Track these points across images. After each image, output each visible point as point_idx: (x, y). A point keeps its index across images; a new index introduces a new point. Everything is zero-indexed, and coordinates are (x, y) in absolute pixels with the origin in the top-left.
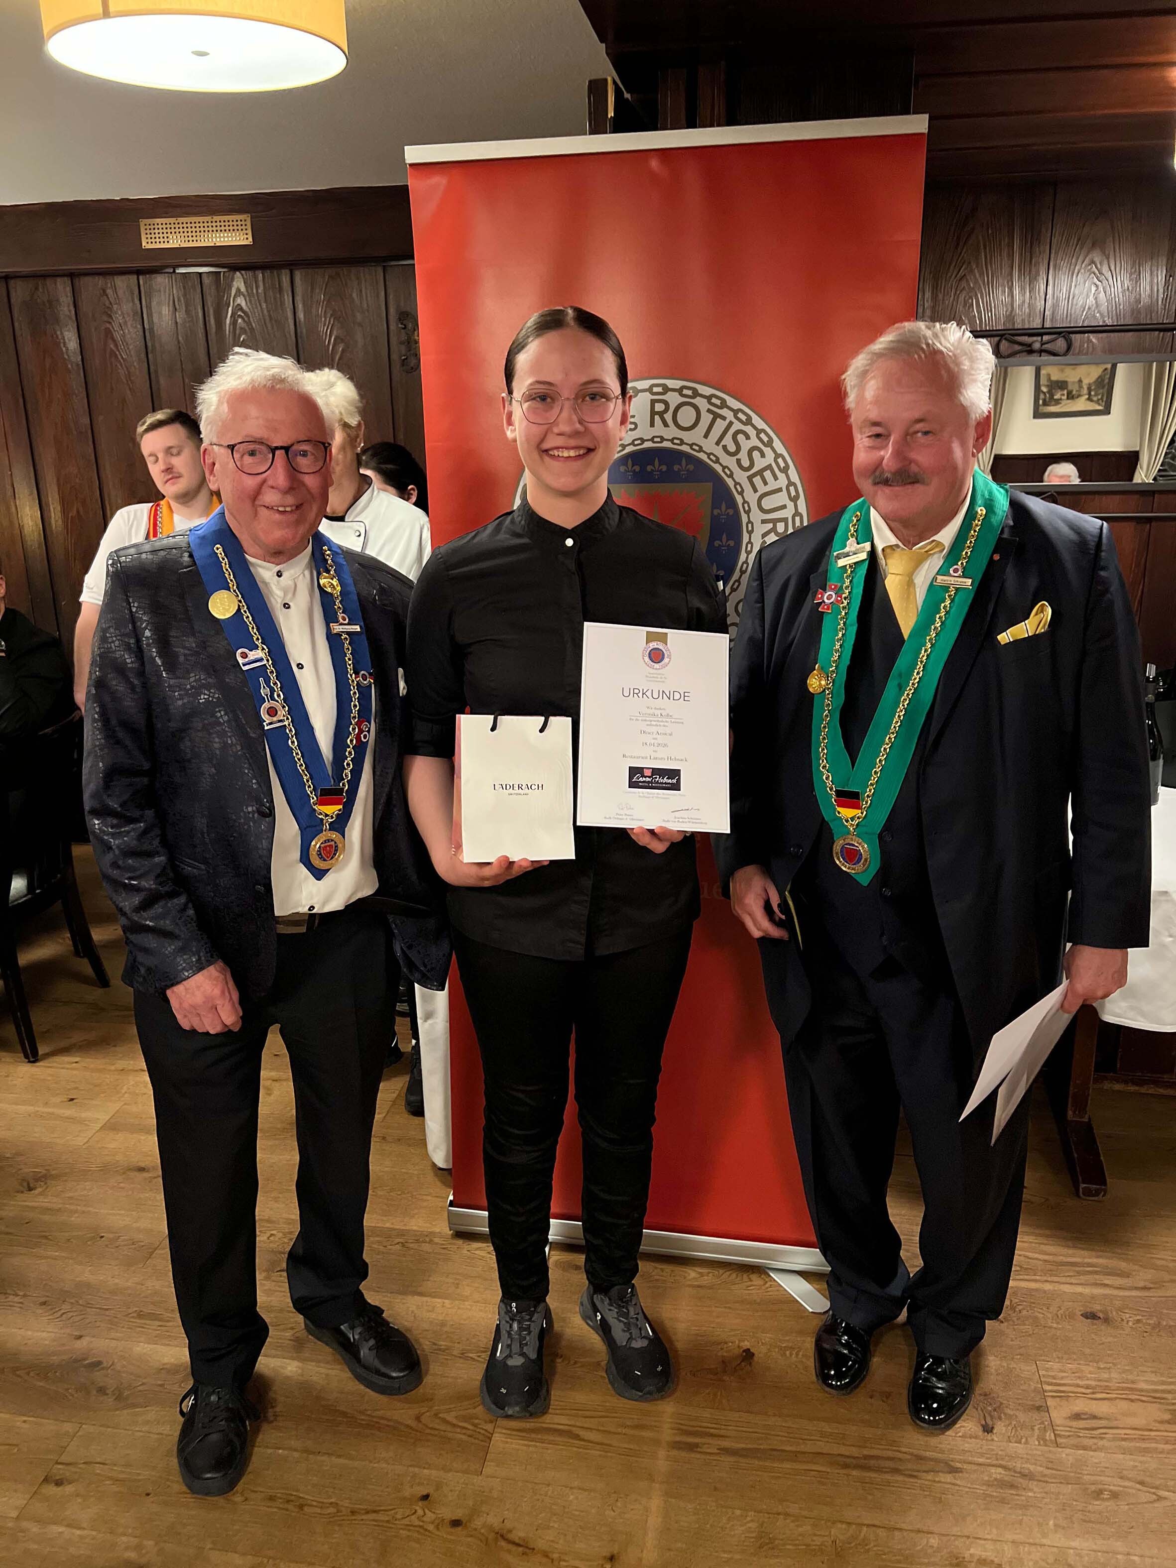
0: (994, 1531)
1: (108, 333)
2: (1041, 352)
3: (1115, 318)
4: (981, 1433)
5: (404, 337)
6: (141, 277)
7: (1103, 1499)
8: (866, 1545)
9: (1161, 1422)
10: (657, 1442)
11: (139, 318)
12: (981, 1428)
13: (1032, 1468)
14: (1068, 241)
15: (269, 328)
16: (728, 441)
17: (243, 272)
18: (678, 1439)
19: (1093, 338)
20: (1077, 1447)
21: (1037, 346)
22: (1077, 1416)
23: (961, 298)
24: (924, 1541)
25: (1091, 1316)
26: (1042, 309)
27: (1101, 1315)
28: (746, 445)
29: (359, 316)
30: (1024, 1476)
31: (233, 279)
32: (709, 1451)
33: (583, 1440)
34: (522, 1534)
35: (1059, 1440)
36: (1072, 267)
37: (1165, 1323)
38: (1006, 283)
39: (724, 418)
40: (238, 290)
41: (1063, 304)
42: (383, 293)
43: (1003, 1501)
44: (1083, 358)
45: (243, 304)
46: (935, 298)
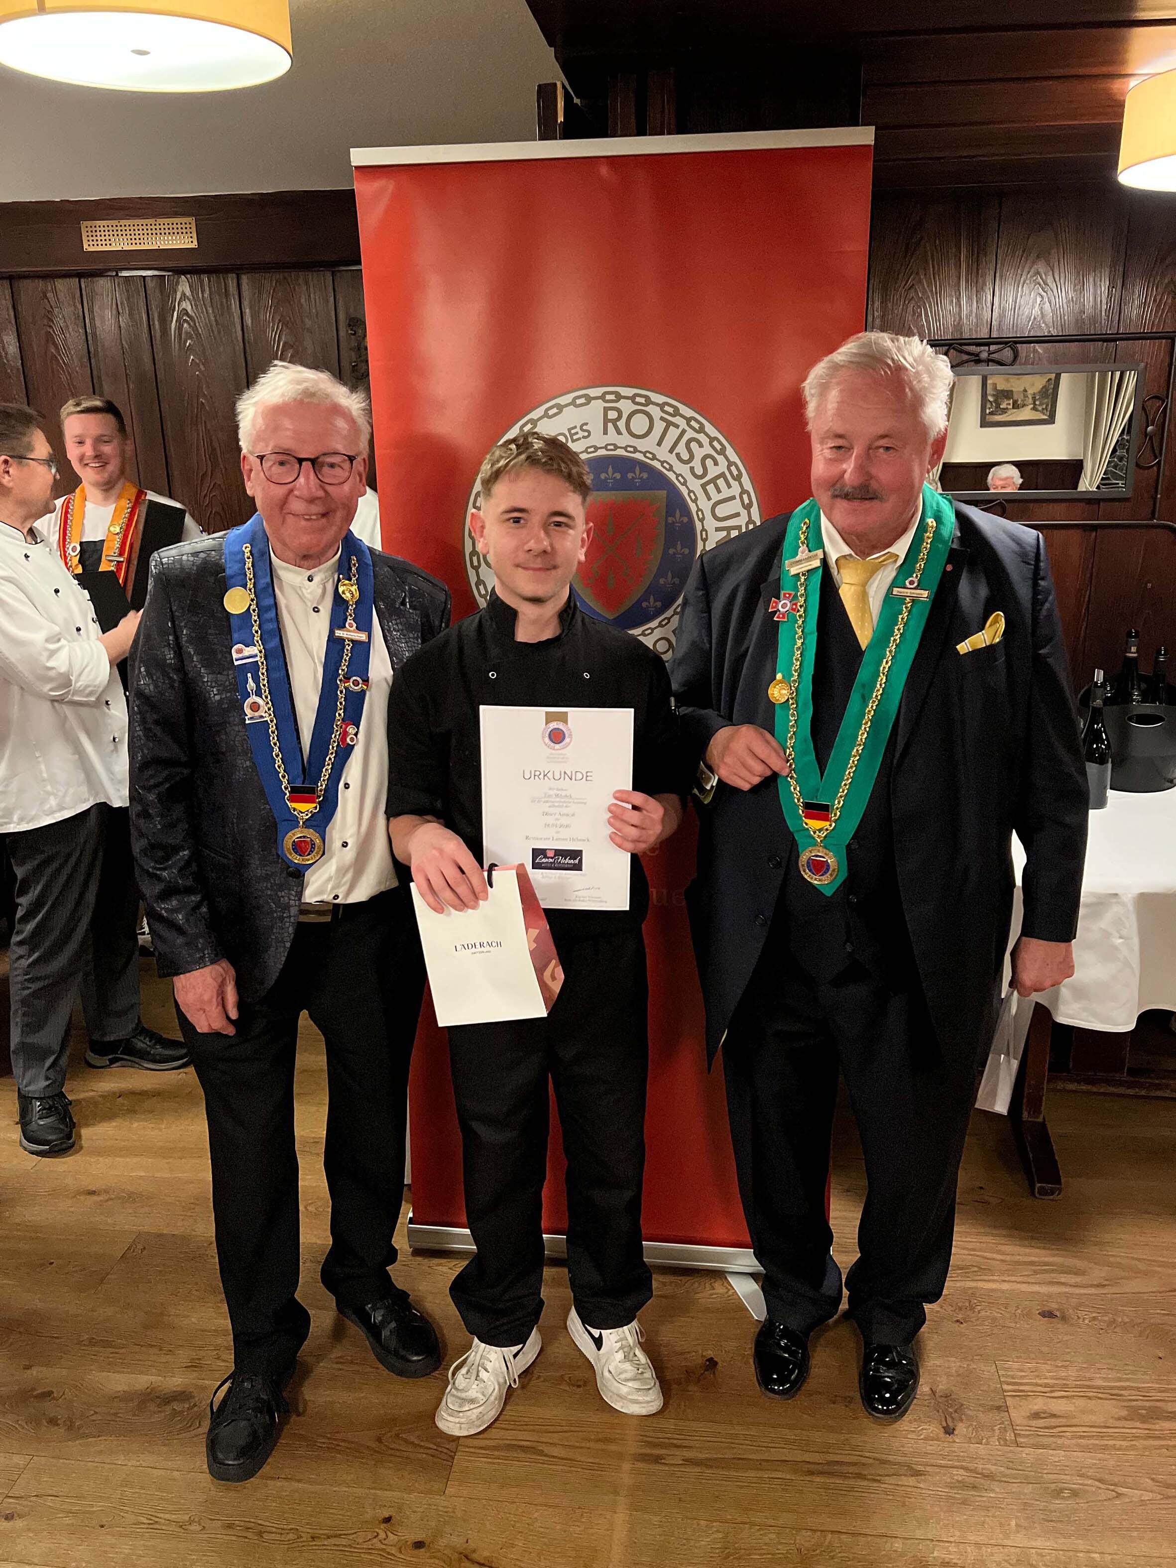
0: (958, 1533)
1: (49, 339)
2: (988, 361)
3: (1059, 328)
4: (942, 1434)
5: (354, 344)
6: (82, 280)
7: (1064, 1498)
8: (831, 1552)
9: (1119, 1419)
10: (620, 1456)
11: (82, 324)
12: (942, 1430)
13: (993, 1468)
14: (1014, 252)
15: (216, 333)
16: (681, 448)
17: (189, 276)
18: (643, 1451)
19: (1039, 348)
20: (1036, 1446)
21: (984, 355)
22: (1036, 1415)
23: (910, 310)
24: (889, 1545)
25: (1048, 1315)
26: (989, 320)
27: (1058, 1314)
28: (699, 453)
29: (308, 323)
30: (986, 1476)
31: (178, 283)
32: (673, 1462)
33: (546, 1455)
34: (486, 1554)
35: (1020, 1440)
36: (1018, 276)
37: (1120, 1320)
38: (953, 293)
39: (677, 426)
40: (184, 294)
41: (1009, 314)
42: (332, 299)
43: (965, 1502)
44: (1029, 368)
45: (189, 309)
46: (884, 309)
